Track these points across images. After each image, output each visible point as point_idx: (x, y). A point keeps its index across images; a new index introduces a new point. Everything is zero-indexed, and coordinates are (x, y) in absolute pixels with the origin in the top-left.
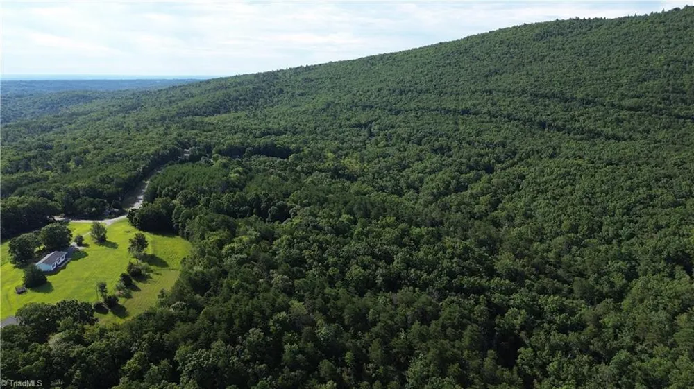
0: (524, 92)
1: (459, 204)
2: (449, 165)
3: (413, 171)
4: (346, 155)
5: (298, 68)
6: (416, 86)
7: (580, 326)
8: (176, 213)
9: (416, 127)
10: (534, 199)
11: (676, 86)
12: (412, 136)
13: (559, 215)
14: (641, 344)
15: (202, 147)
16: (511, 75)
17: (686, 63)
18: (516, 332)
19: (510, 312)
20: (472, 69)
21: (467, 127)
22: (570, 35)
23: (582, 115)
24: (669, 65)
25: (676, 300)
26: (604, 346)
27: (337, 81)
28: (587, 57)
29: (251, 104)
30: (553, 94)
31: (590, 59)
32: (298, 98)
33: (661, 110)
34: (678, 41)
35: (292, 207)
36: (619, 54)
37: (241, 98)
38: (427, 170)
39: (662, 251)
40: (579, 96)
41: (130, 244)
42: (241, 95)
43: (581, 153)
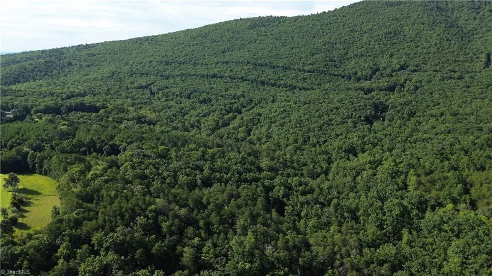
0: (248, 63)
1: (229, 134)
2: (214, 111)
3: (191, 116)
4: (141, 108)
5: (79, 46)
6: (177, 59)
7: (312, 191)
8: (30, 157)
9: (184, 87)
10: (270, 127)
11: (330, 58)
12: (183, 93)
13: (286, 135)
14: (342, 195)
15: (21, 109)
16: (238, 52)
17: (333, 44)
18: (281, 199)
19: (275, 189)
20: (212, 48)
21: (218, 85)
22: (269, 26)
23: (284, 76)
24: (325, 46)
25: (354, 171)
26: (325, 199)
27: (115, 56)
28: (281, 41)
29: (46, 74)
30: (266, 64)
31: (283, 42)
32: (87, 69)
33: (325, 72)
34: (328, 31)
35: (120, 145)
36: (298, 38)
37: (36, 70)
38: (201, 115)
39: (342, 147)
40: (281, 65)
41: (4, 182)
42: (36, 68)
43: (289, 99)
